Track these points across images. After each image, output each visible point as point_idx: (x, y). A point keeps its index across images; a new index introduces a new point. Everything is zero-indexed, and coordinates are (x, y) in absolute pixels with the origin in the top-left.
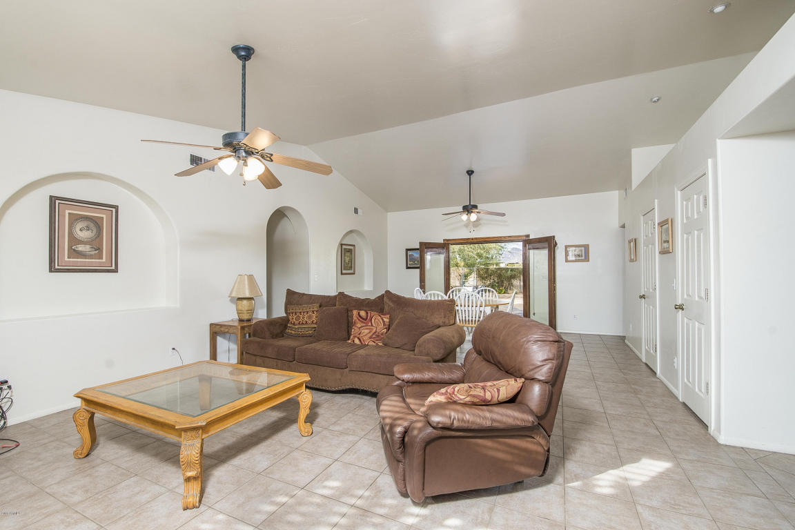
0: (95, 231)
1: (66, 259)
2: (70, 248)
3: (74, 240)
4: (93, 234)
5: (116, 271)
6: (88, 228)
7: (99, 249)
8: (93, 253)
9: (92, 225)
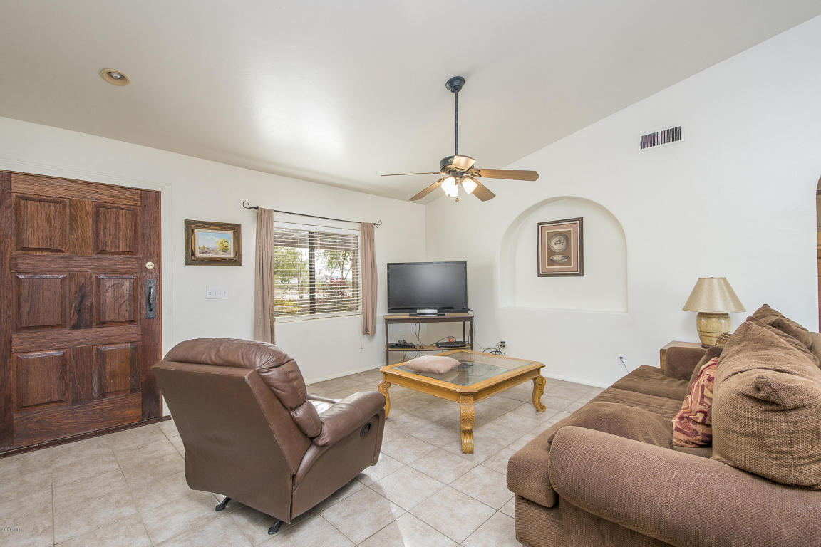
0: (565, 242)
1: (547, 267)
2: (549, 258)
3: (551, 253)
4: (564, 244)
5: (581, 274)
6: (560, 241)
7: (568, 257)
8: (563, 261)
9: (562, 238)
